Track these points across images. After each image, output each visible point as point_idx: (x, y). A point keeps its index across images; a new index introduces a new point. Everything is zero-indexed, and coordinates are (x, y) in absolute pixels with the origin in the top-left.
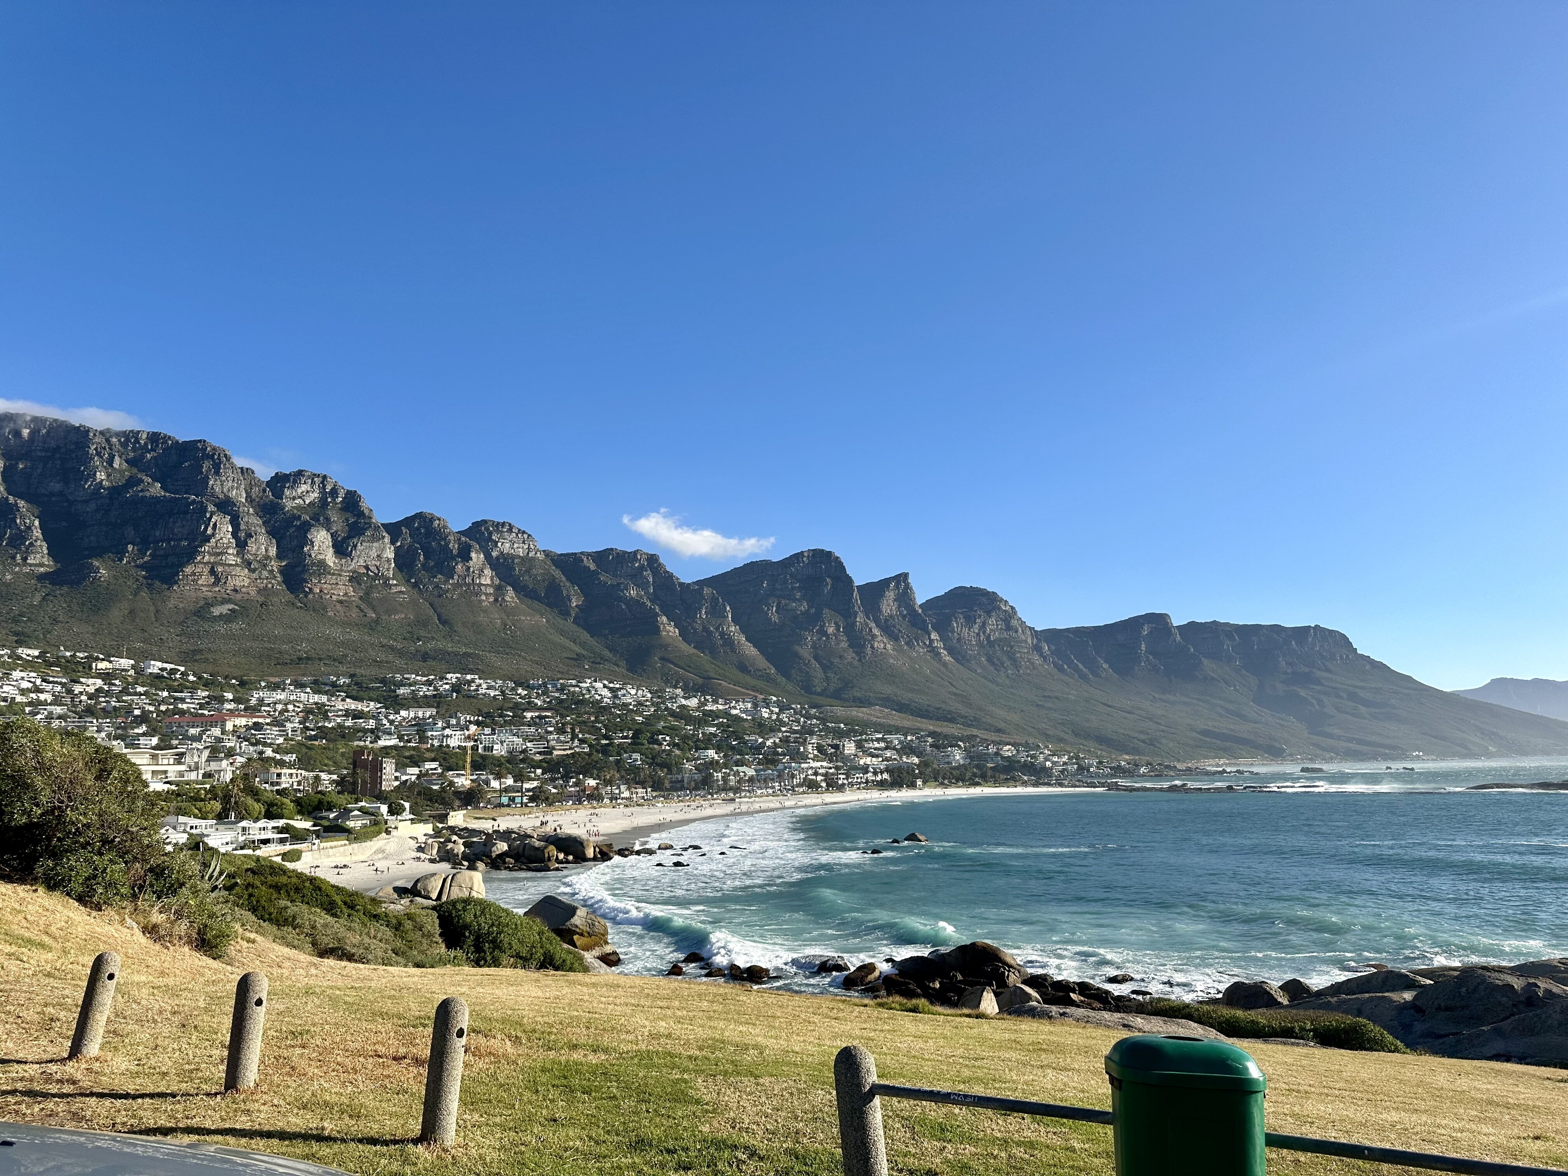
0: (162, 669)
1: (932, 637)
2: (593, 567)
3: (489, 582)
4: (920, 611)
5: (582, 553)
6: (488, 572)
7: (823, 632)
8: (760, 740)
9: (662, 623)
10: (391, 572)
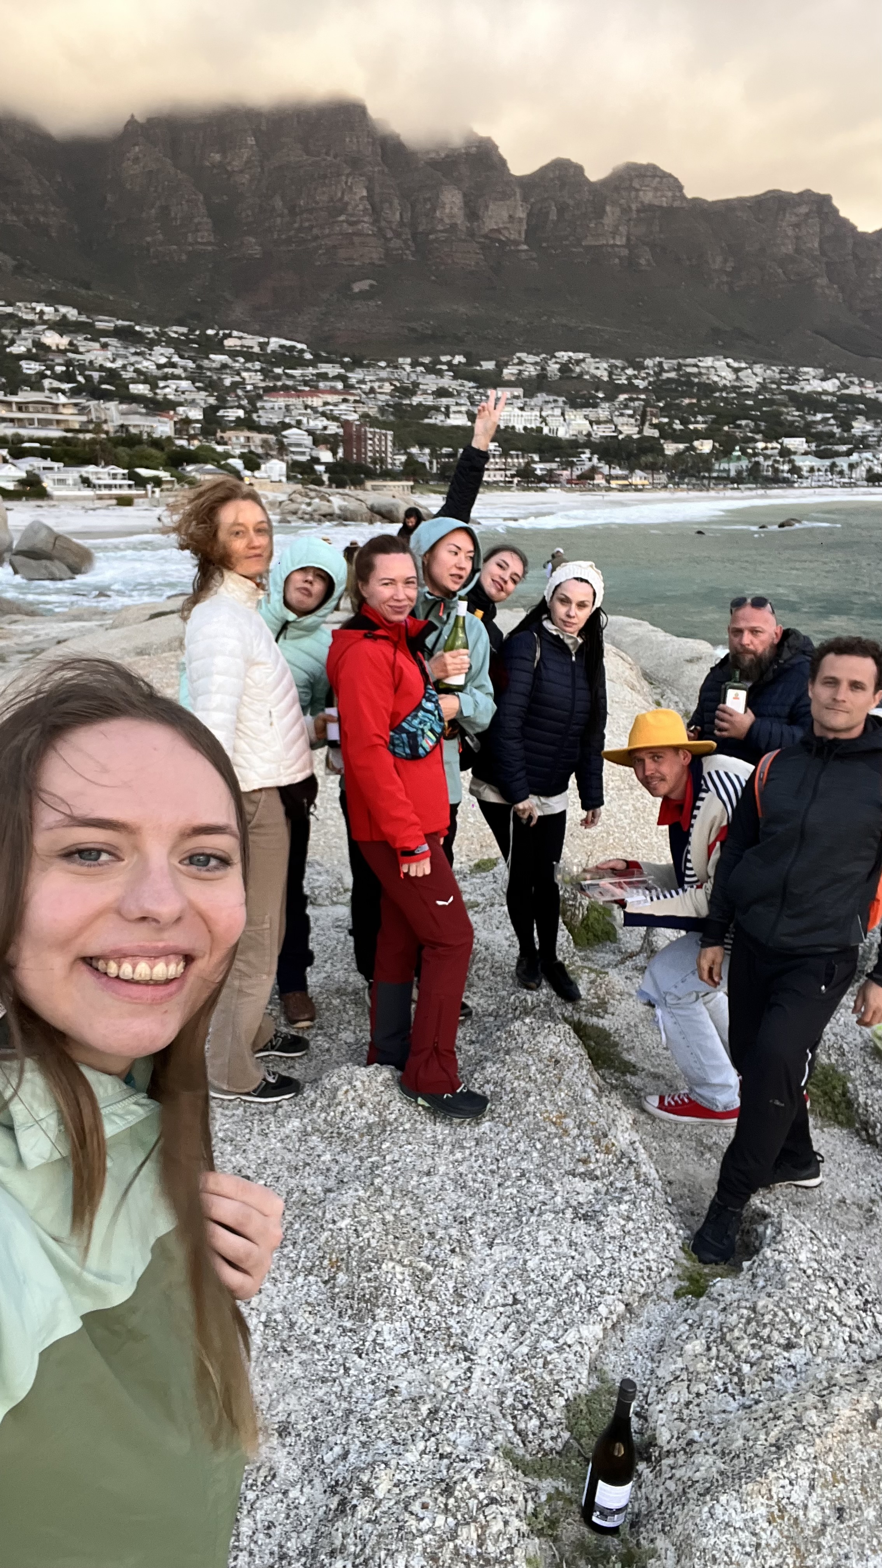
0: (281, 346)
2: (746, 217)
3: (623, 241)
5: (735, 199)
6: (624, 229)
9: (821, 287)
10: (523, 236)
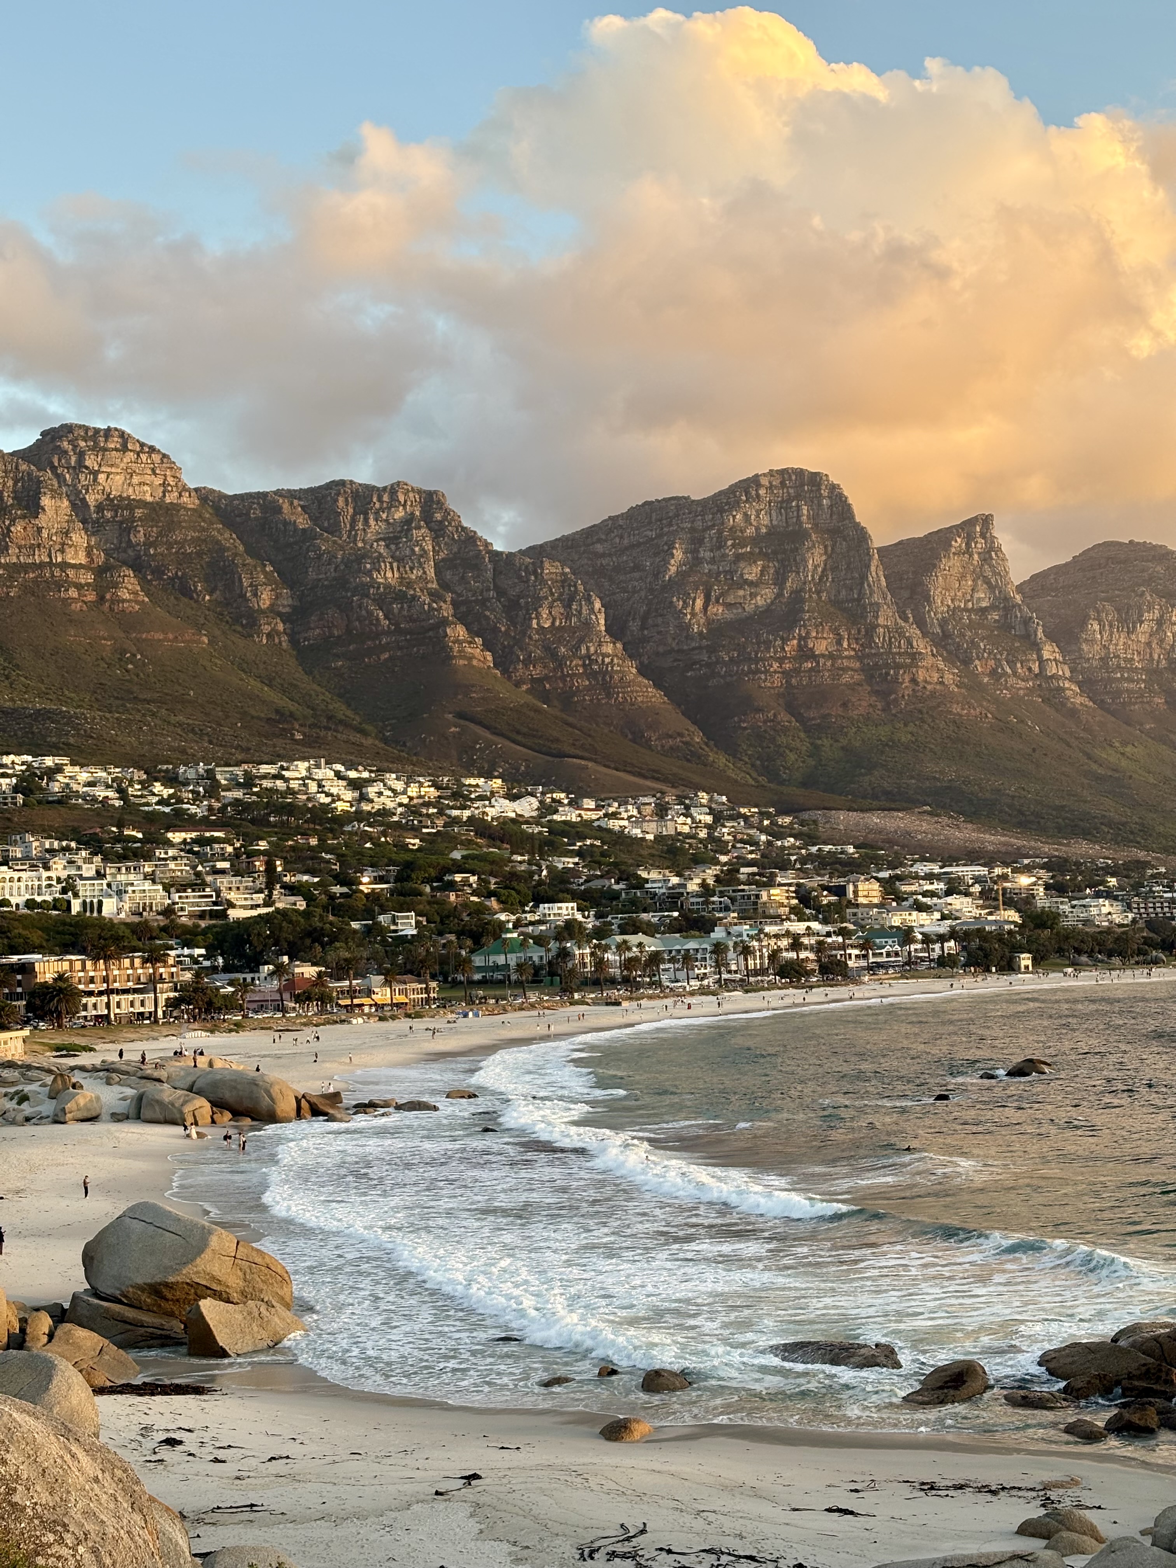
1: (1046, 655)
2: (302, 522)
3: (82, 559)
4: (1018, 598)
5: (278, 493)
6: (79, 538)
7: (805, 653)
8: (675, 880)
9: (457, 641)
